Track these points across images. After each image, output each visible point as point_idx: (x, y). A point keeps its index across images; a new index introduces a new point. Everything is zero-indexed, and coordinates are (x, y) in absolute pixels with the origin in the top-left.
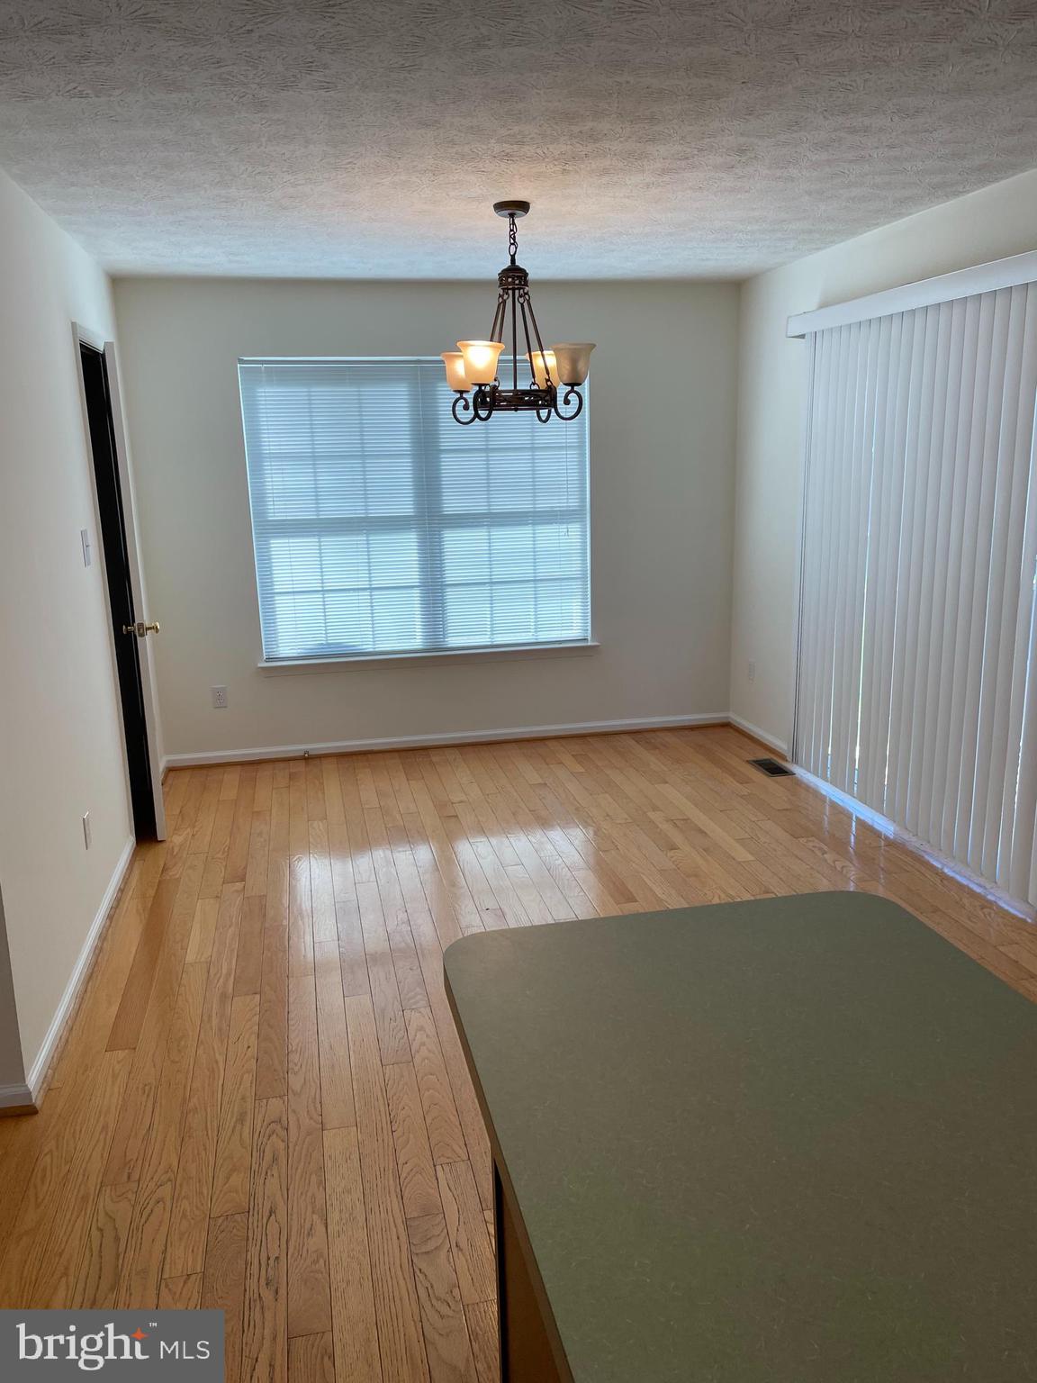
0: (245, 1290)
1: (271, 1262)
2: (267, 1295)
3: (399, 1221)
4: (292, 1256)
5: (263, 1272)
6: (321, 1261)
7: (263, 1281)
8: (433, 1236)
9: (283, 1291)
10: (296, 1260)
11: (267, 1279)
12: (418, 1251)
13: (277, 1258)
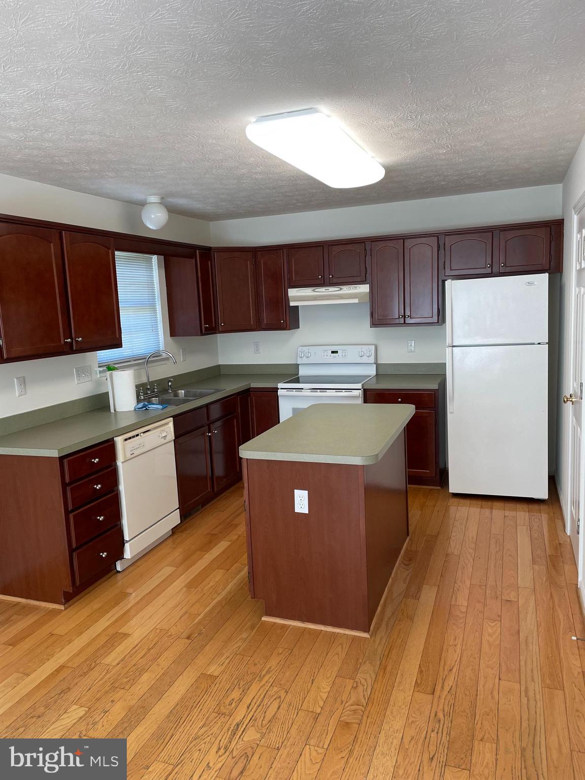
0: (451, 722)
1: (436, 730)
2: (440, 715)
3: (364, 724)
4: (424, 730)
5: (441, 726)
6: (410, 721)
7: (442, 722)
8: (351, 711)
9: (433, 715)
10: (423, 727)
11: (439, 723)
12: (361, 707)
13: (433, 731)
